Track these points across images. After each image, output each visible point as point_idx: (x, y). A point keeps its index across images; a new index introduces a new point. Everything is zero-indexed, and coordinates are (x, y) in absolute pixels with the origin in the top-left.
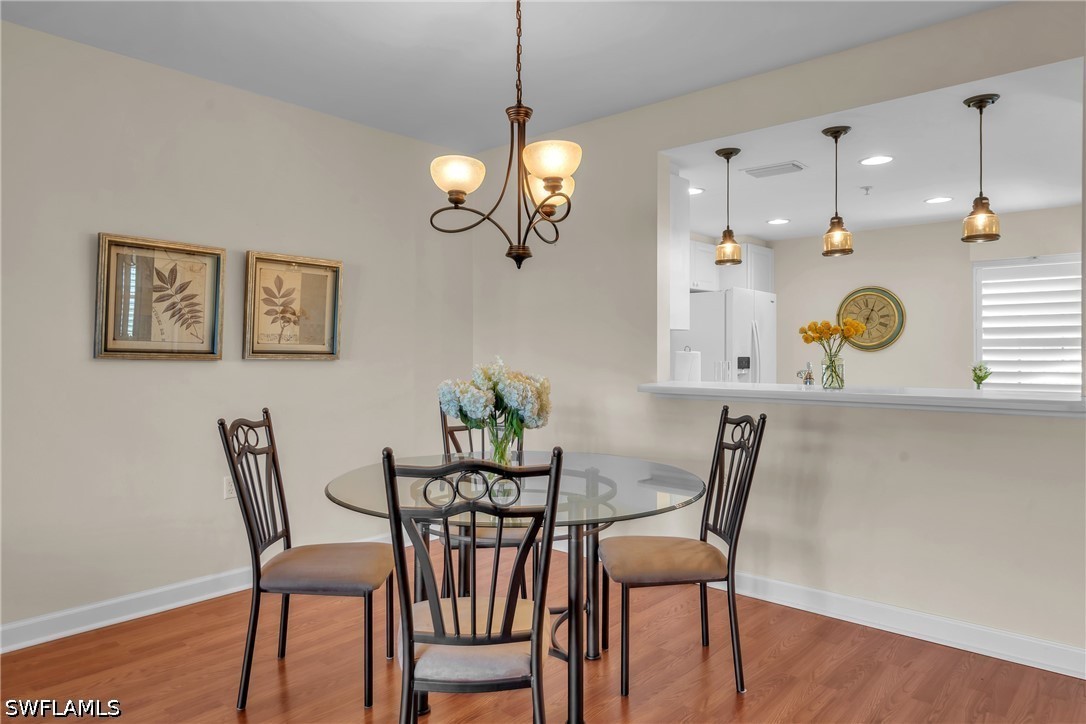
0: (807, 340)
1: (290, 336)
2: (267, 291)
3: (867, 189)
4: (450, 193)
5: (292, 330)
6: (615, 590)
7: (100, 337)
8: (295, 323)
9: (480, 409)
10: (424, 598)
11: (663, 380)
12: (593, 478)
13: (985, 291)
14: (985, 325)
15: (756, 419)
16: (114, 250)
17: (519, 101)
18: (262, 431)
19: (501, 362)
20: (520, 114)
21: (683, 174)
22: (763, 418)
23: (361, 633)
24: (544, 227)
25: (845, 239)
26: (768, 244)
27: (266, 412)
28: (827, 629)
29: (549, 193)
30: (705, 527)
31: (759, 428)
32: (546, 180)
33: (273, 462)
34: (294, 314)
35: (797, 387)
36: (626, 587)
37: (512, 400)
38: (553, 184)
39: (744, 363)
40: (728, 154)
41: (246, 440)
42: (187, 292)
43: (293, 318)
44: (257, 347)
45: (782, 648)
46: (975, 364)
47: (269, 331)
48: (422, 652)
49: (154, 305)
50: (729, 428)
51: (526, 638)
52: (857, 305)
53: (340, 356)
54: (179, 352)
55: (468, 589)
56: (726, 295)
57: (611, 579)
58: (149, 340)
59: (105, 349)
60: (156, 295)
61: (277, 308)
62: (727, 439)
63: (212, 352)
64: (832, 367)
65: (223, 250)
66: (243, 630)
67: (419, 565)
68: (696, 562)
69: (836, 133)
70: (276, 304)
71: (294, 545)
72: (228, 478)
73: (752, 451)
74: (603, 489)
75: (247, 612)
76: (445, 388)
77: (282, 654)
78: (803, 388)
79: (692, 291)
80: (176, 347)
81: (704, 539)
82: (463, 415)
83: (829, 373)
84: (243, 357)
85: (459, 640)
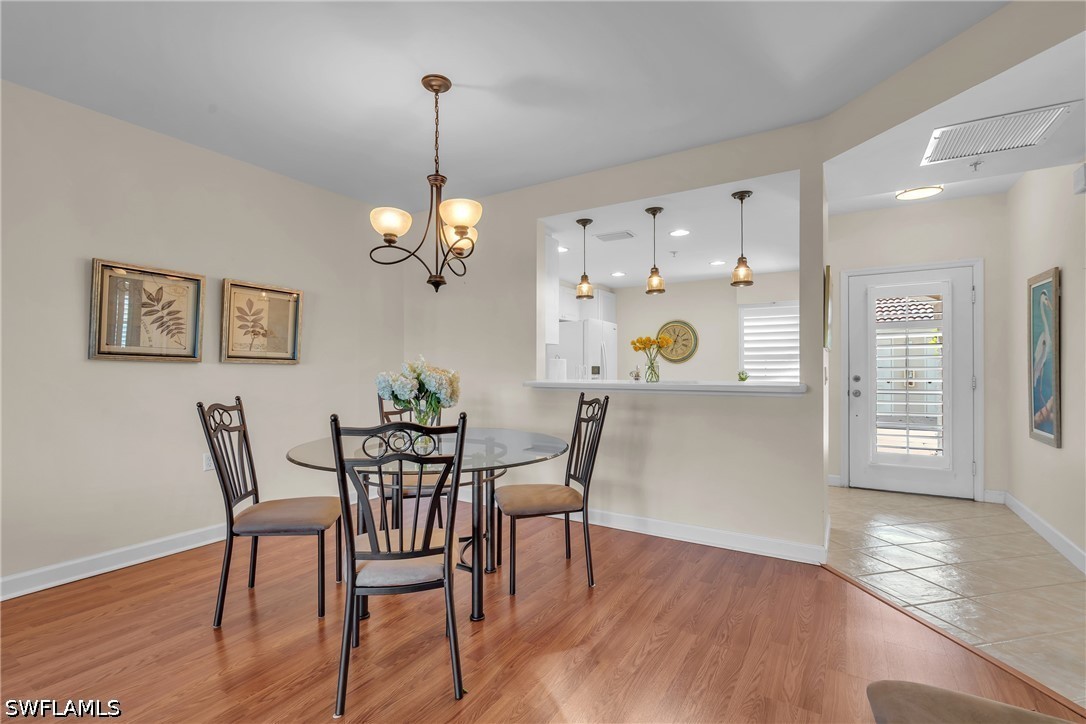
0: (636, 349)
1: (260, 346)
2: (240, 309)
3: (674, 253)
4: (385, 235)
5: (260, 340)
6: (506, 520)
7: (94, 342)
8: (264, 335)
9: (407, 394)
10: (364, 531)
11: (540, 378)
12: (490, 443)
13: (746, 324)
14: (746, 345)
15: (602, 399)
16: (107, 273)
17: (437, 171)
18: (235, 414)
19: (423, 359)
20: (437, 181)
21: (554, 236)
22: (607, 398)
23: (316, 566)
24: (456, 264)
25: (661, 284)
26: (612, 290)
27: (238, 399)
28: (647, 542)
29: (458, 238)
30: (569, 476)
31: (604, 407)
32: (456, 227)
33: (244, 437)
34: (262, 328)
35: (630, 381)
36: (514, 518)
37: (431, 386)
38: (462, 231)
39: (596, 370)
40: (584, 222)
41: (222, 420)
42: (171, 309)
43: (262, 331)
44: (231, 353)
45: (619, 557)
46: (740, 370)
47: (241, 341)
48: (362, 567)
49: (143, 318)
50: (585, 407)
51: (440, 551)
52: (668, 332)
53: (301, 361)
54: (167, 356)
55: (398, 524)
56: (584, 323)
57: (503, 515)
58: (138, 345)
59: (99, 351)
60: (144, 310)
61: (248, 324)
62: (583, 416)
63: (193, 356)
64: (652, 367)
65: (203, 277)
66: (219, 570)
67: (361, 509)
68: (563, 498)
69: (654, 211)
70: (248, 321)
71: (262, 500)
72: (207, 454)
73: (599, 421)
74: (497, 450)
75: (221, 556)
76: (381, 379)
77: (252, 584)
78: (634, 382)
79: (560, 321)
80: (164, 352)
81: (567, 484)
82: (395, 397)
83: (650, 371)
84: (220, 361)
85: (391, 556)
